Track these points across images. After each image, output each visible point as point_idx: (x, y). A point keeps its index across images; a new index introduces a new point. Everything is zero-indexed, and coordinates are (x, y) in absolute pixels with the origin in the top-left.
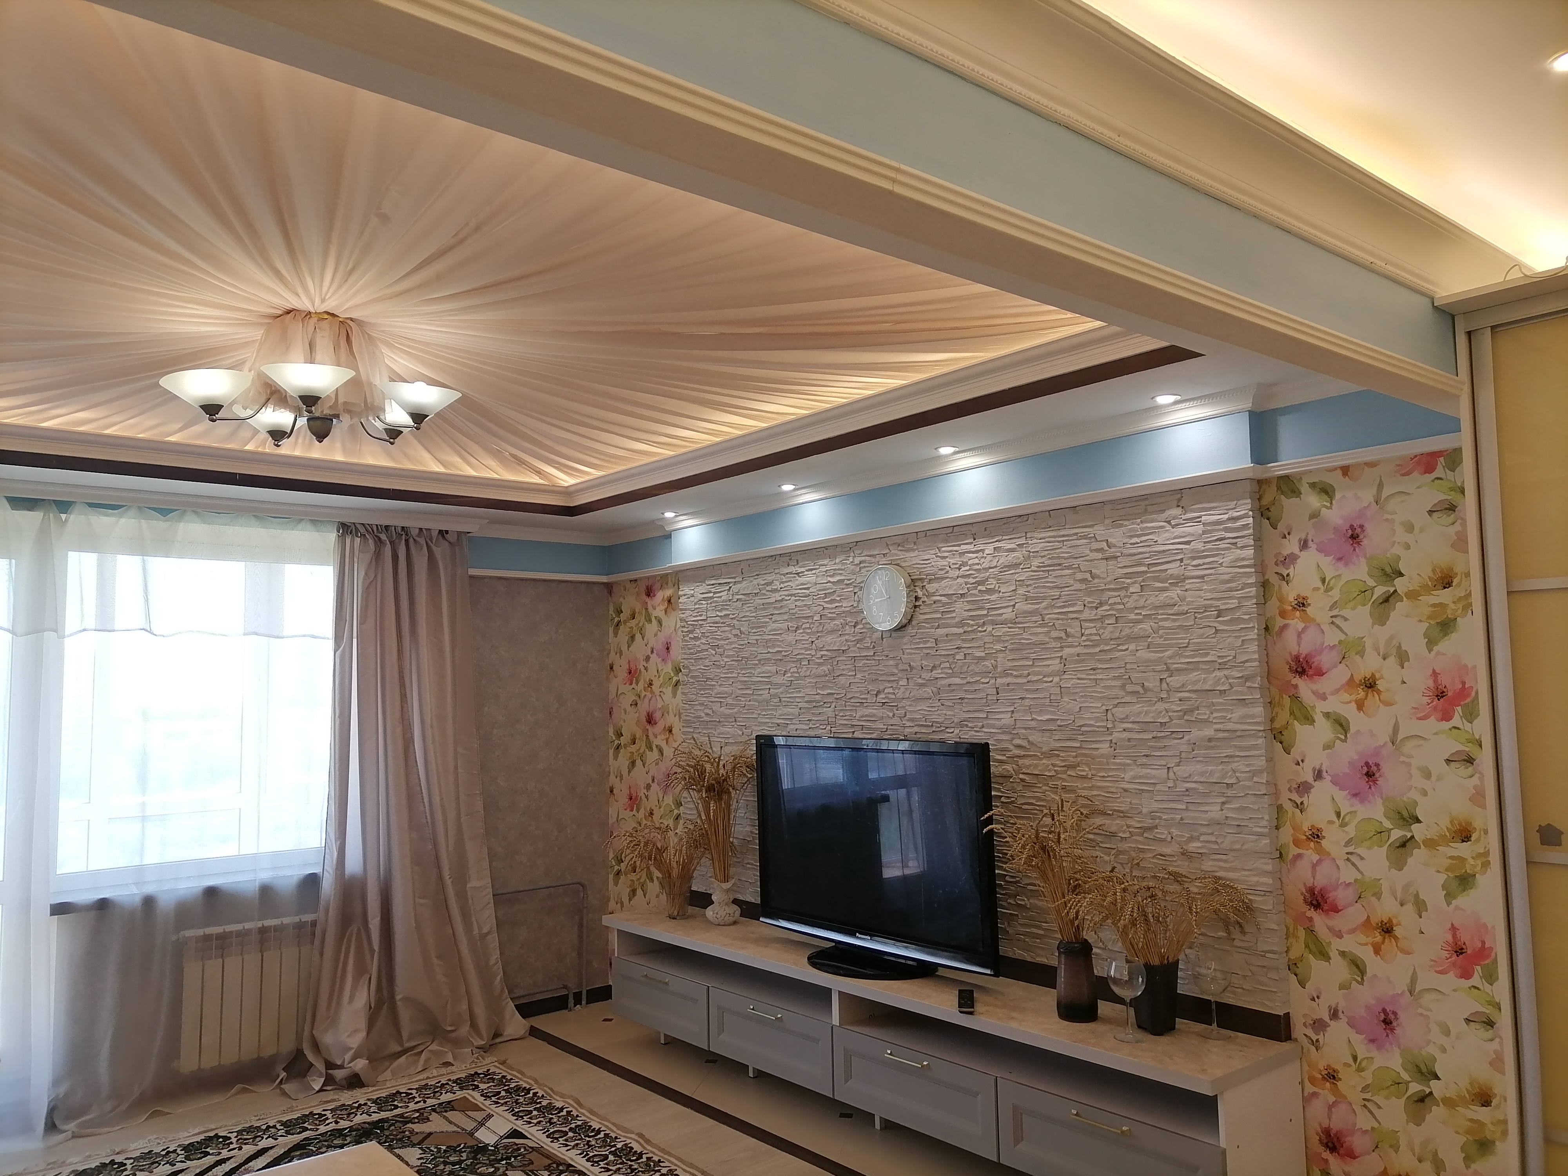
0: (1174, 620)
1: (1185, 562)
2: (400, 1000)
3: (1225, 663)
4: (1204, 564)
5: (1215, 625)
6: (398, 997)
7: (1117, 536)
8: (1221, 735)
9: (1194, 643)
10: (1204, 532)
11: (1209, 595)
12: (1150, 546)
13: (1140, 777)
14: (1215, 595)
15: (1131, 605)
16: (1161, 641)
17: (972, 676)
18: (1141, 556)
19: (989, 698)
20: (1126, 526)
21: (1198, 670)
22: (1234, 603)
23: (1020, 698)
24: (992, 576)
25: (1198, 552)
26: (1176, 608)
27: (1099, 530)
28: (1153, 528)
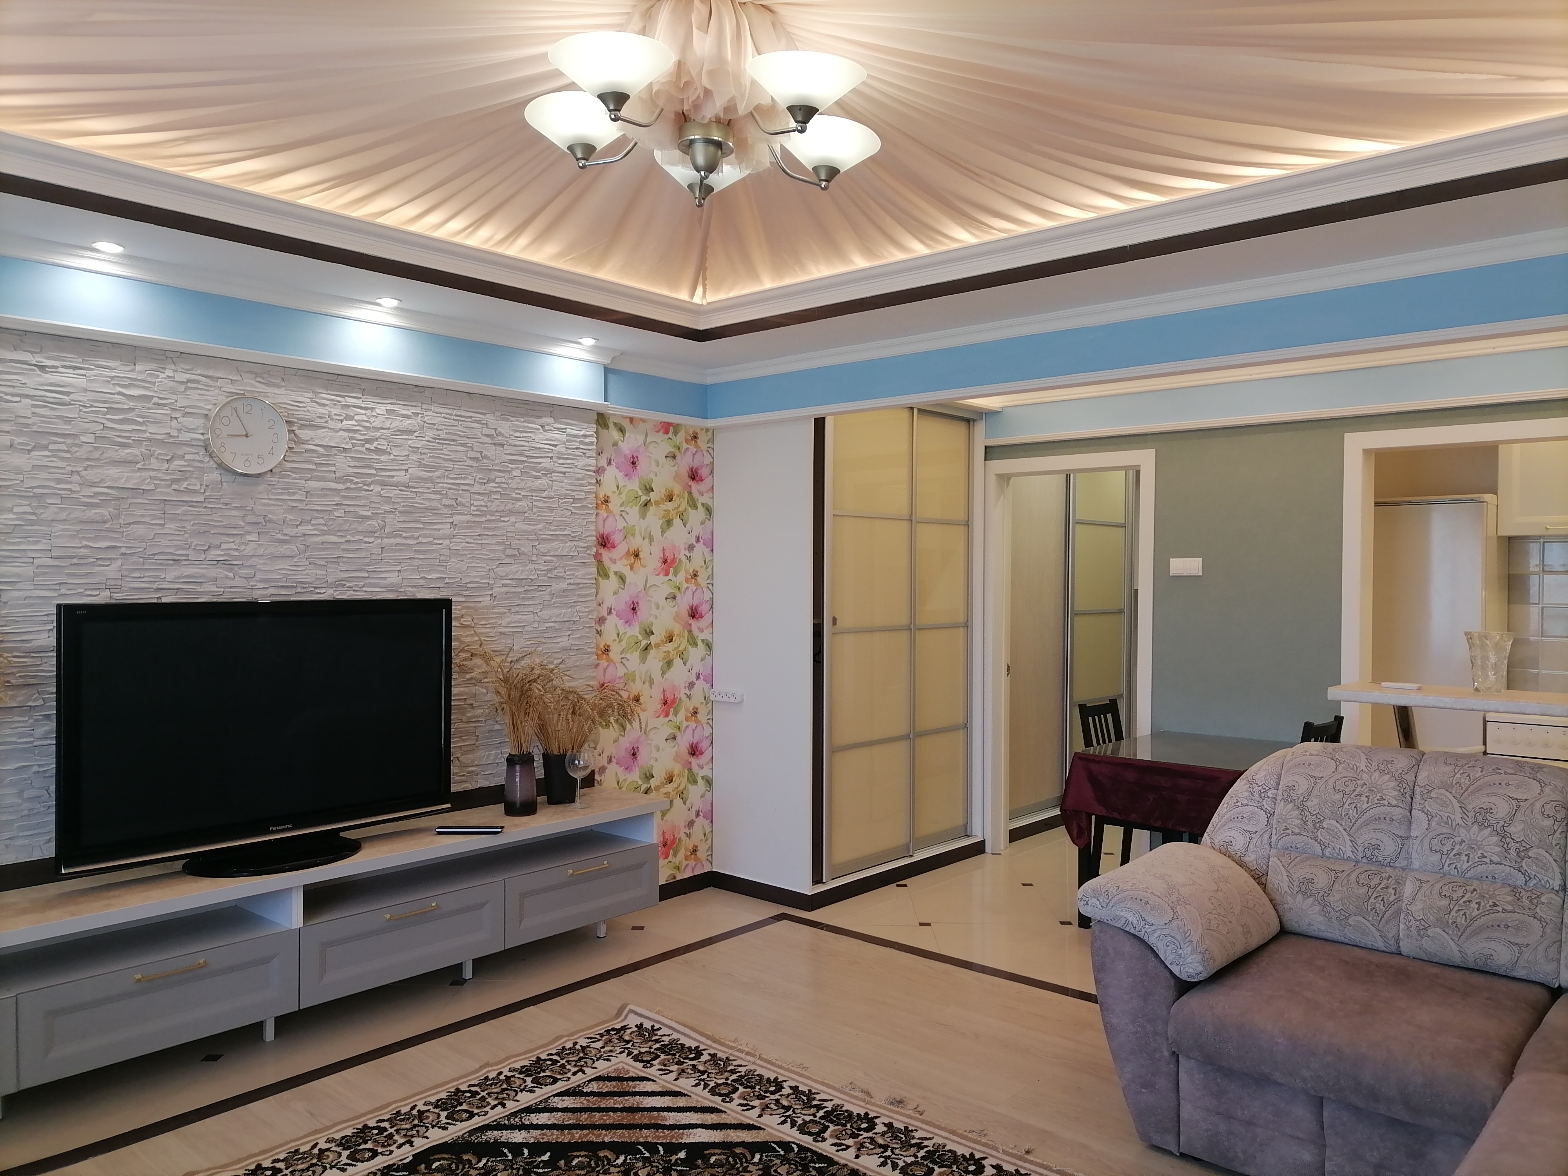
0: (545, 502)
1: (554, 459)
3: (575, 537)
4: (566, 464)
5: (571, 508)
7: (505, 427)
8: (571, 587)
9: (557, 521)
10: (567, 441)
11: (569, 487)
12: (528, 442)
13: (514, 622)
14: (573, 488)
15: (514, 485)
16: (535, 517)
17: (353, 535)
18: (522, 448)
19: (374, 557)
20: (512, 421)
21: (557, 540)
22: (582, 495)
23: (409, 558)
24: (383, 437)
25: (562, 454)
26: (546, 492)
27: (490, 419)
28: (532, 428)
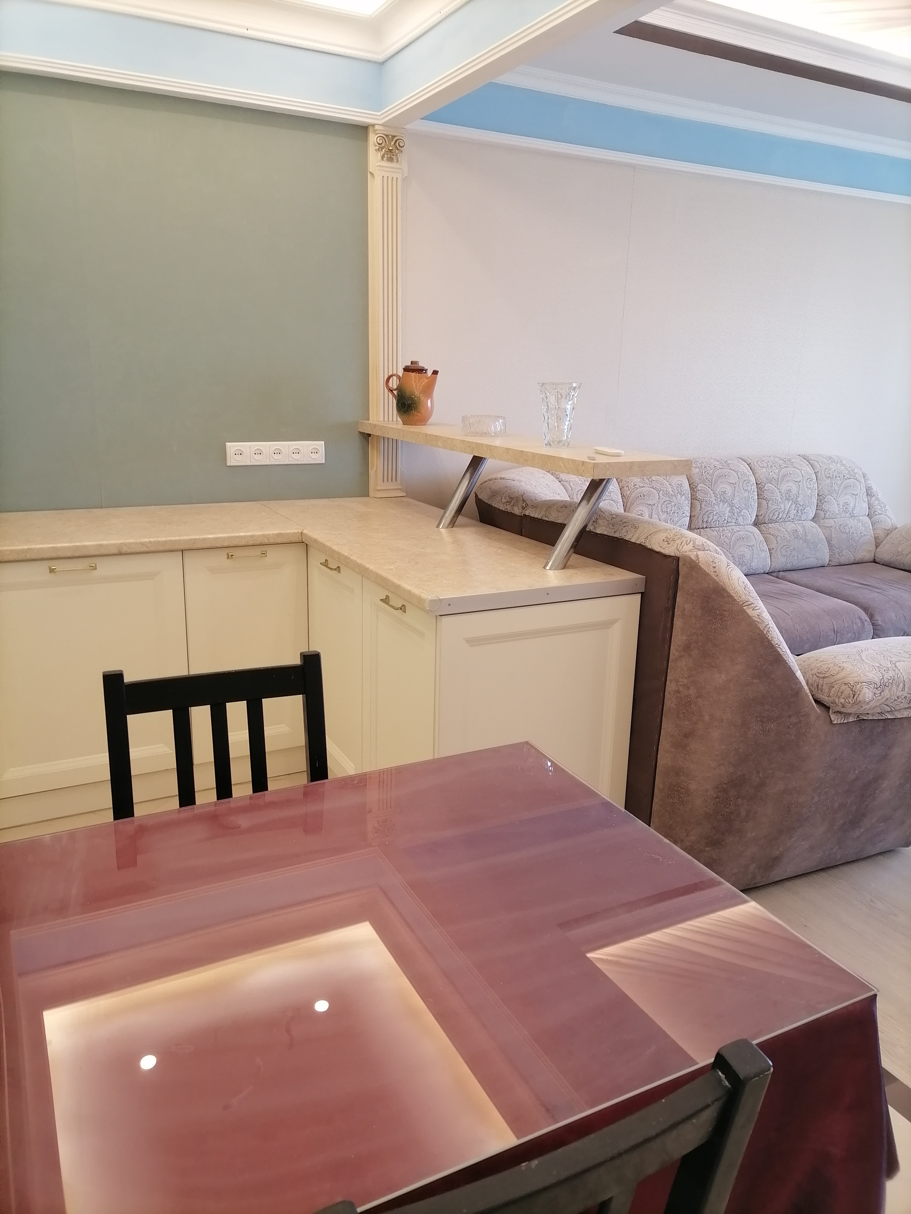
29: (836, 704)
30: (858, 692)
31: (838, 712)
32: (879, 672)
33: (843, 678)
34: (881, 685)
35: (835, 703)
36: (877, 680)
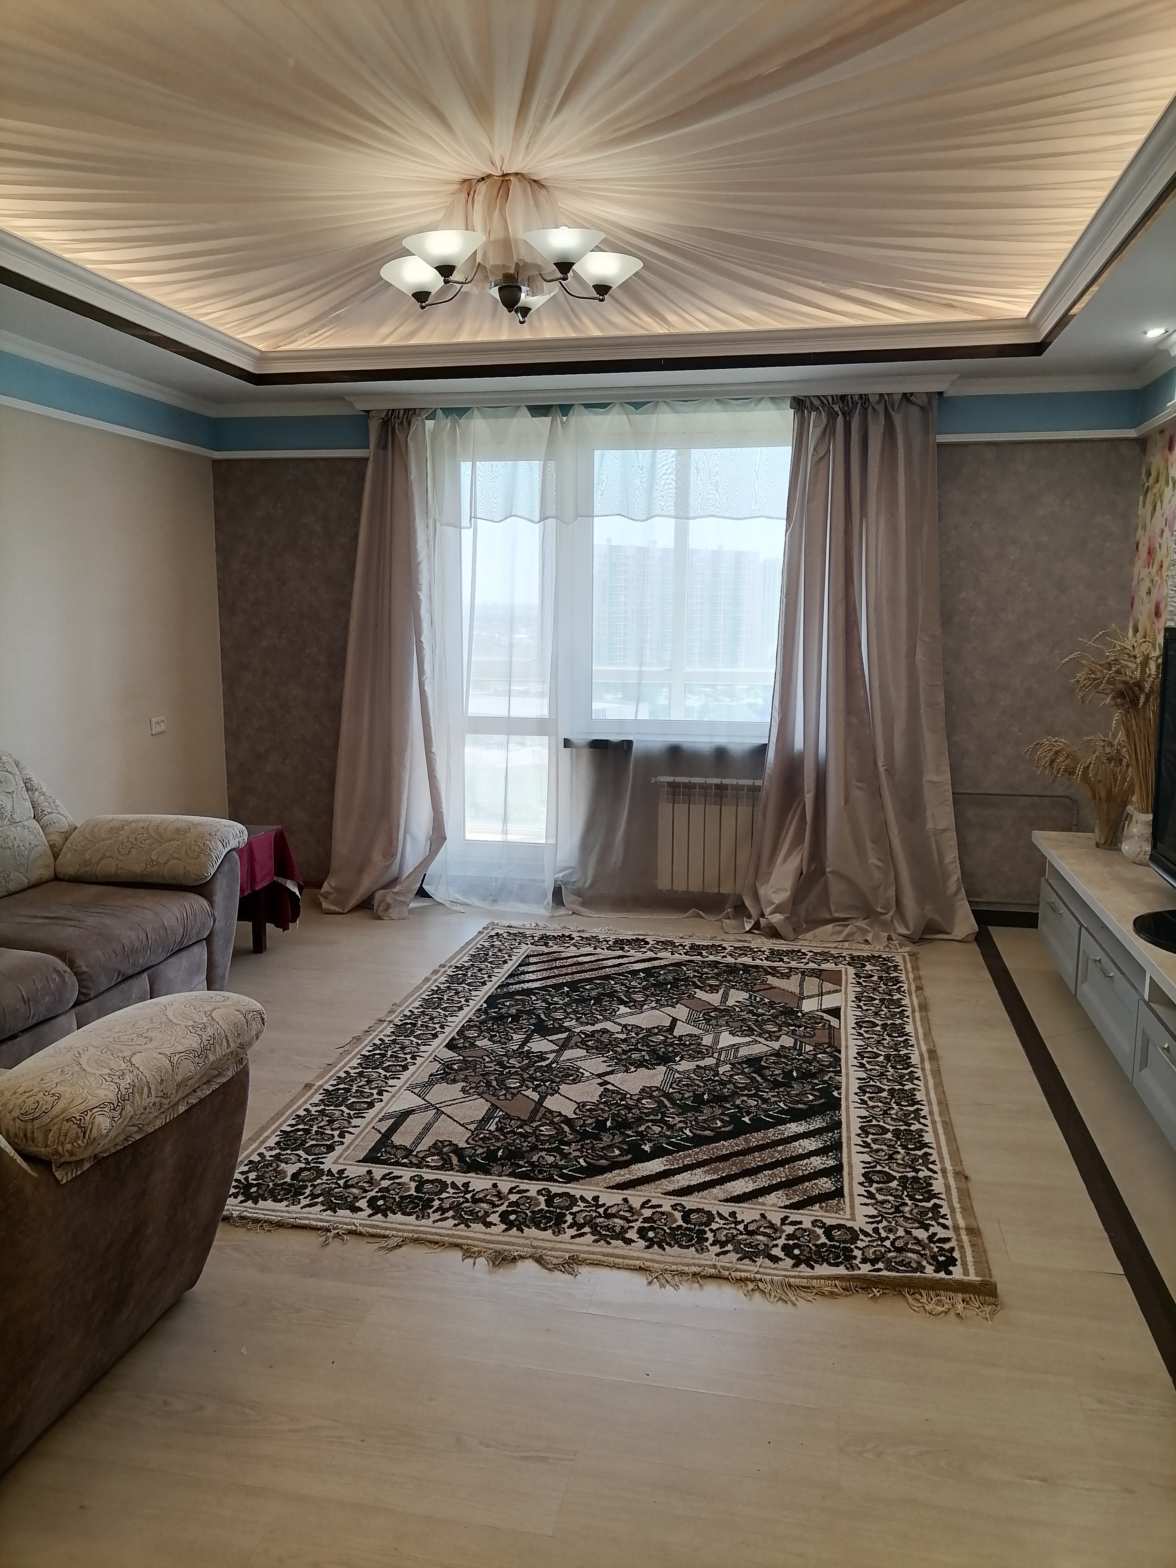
2: (829, 872)
6: (828, 870)
29: (60, 1154)
30: (90, 1127)
31: (64, 1163)
32: (112, 1084)
33: (63, 1113)
34: (119, 1102)
35: (56, 1152)
36: (112, 1097)
